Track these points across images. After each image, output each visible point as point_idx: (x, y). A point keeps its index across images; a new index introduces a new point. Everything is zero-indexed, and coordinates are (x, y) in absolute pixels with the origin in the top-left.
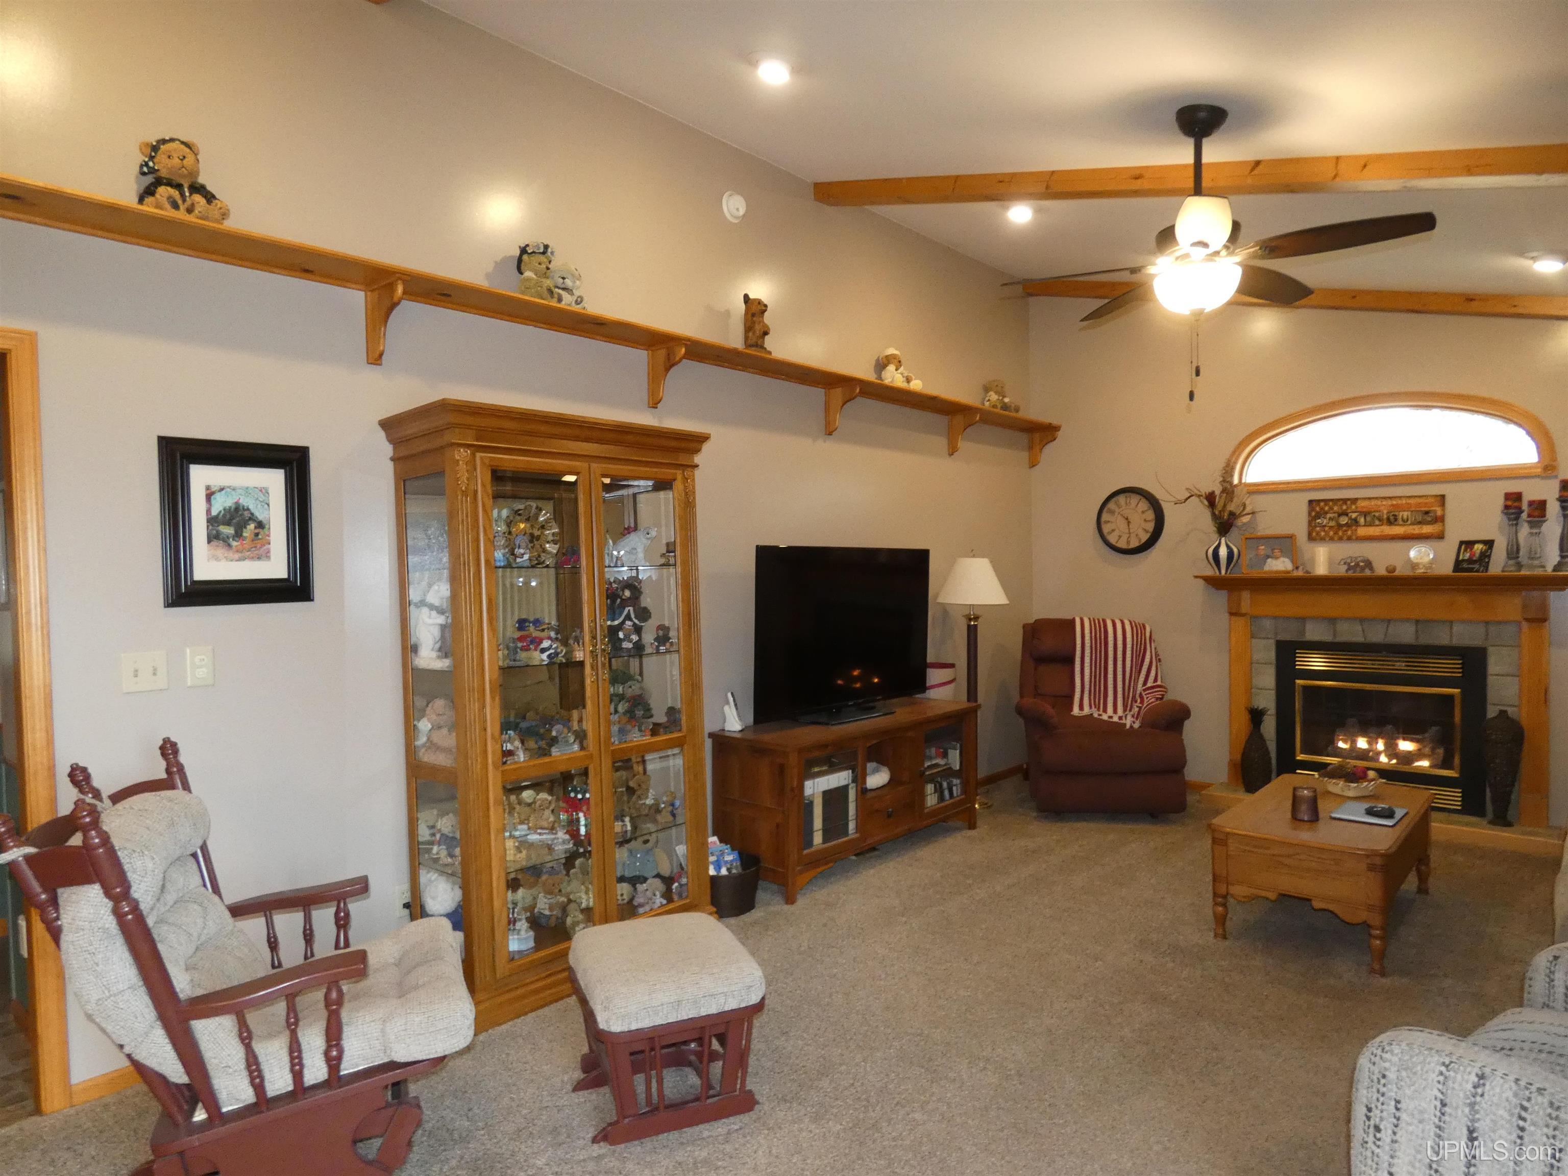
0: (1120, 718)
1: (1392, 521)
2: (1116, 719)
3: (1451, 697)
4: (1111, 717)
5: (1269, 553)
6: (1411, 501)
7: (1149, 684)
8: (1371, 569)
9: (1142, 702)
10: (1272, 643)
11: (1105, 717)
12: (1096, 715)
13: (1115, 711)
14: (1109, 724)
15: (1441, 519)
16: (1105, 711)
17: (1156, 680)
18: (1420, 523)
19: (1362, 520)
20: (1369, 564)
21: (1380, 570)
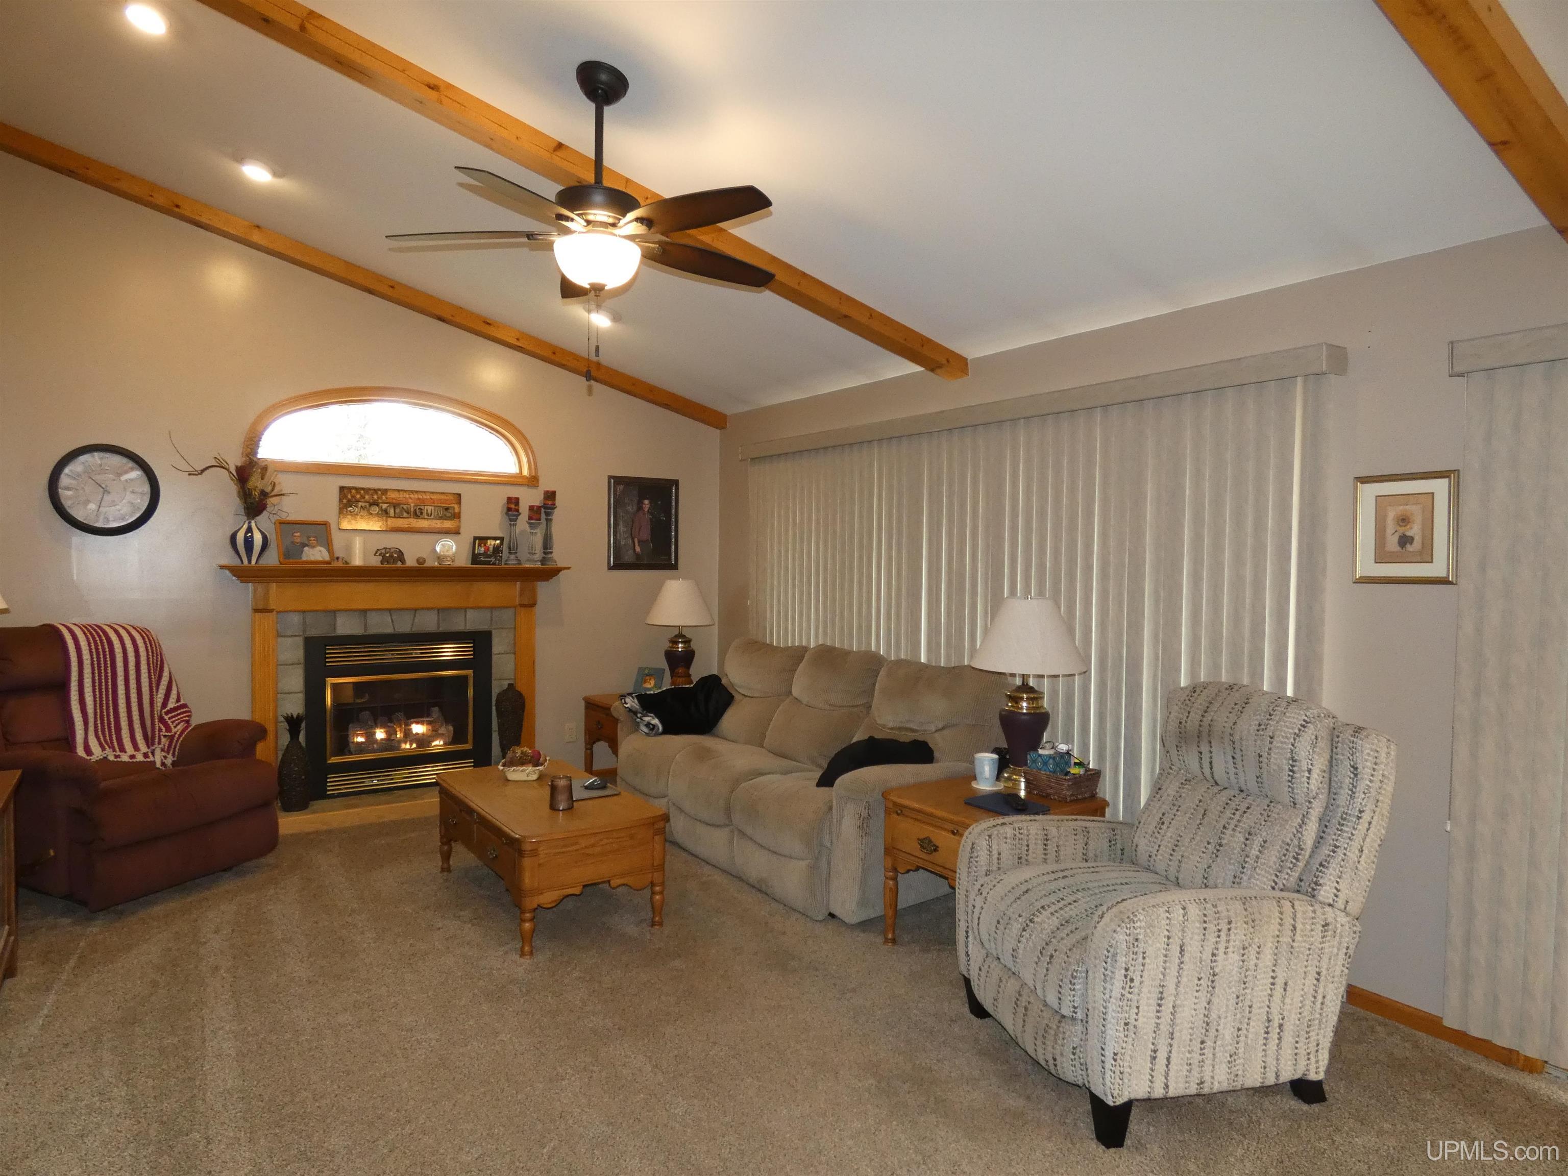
0: (146, 755)
1: (418, 514)
2: (140, 758)
3: (465, 678)
4: (132, 757)
5: (305, 541)
6: (434, 497)
7: (171, 704)
8: (403, 561)
9: (168, 729)
10: (300, 641)
11: (125, 758)
12: (111, 758)
13: (136, 747)
14: (133, 767)
15: (457, 516)
16: (122, 749)
17: (178, 700)
18: (441, 518)
19: (392, 512)
20: (401, 556)
21: (410, 562)
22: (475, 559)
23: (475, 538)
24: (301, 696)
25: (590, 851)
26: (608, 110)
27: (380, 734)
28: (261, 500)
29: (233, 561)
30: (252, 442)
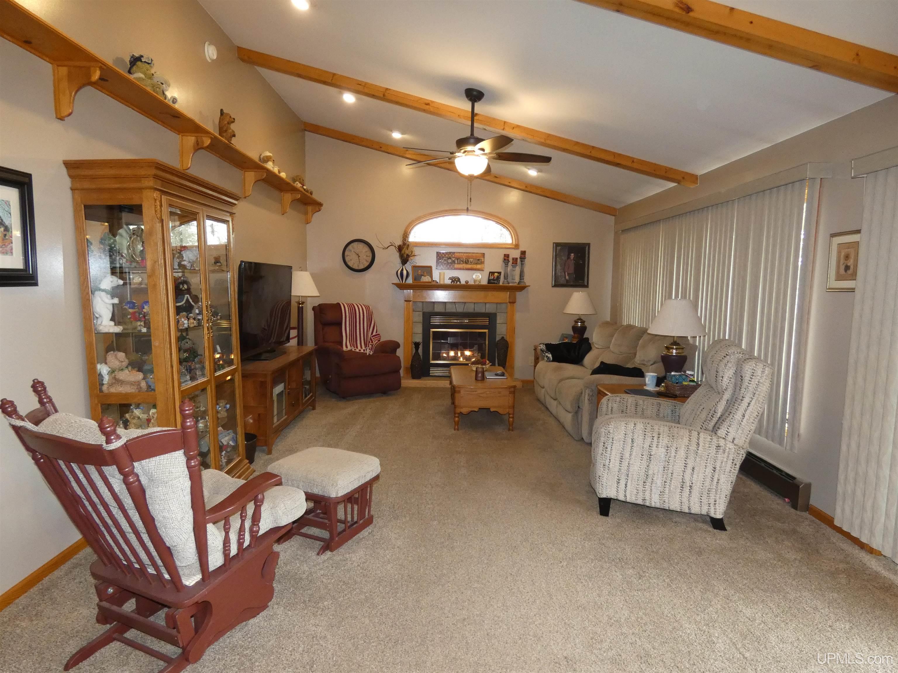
0: (364, 350)
1: (467, 262)
2: (362, 351)
3: (485, 333)
4: (360, 350)
5: (422, 274)
6: (474, 255)
7: (374, 334)
8: (460, 282)
9: (372, 342)
10: (421, 313)
11: (357, 350)
12: (353, 350)
13: (361, 347)
14: (359, 353)
15: (482, 263)
16: (357, 348)
17: (377, 332)
18: (476, 264)
19: (456, 262)
20: (459, 280)
21: (463, 282)
22: (489, 281)
23: (490, 272)
24: (421, 335)
25: (481, 395)
26: (476, 104)
27: (452, 353)
28: (407, 257)
29: (396, 281)
30: (406, 235)
